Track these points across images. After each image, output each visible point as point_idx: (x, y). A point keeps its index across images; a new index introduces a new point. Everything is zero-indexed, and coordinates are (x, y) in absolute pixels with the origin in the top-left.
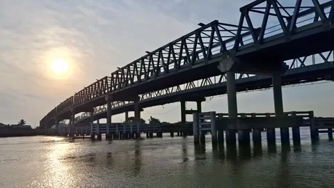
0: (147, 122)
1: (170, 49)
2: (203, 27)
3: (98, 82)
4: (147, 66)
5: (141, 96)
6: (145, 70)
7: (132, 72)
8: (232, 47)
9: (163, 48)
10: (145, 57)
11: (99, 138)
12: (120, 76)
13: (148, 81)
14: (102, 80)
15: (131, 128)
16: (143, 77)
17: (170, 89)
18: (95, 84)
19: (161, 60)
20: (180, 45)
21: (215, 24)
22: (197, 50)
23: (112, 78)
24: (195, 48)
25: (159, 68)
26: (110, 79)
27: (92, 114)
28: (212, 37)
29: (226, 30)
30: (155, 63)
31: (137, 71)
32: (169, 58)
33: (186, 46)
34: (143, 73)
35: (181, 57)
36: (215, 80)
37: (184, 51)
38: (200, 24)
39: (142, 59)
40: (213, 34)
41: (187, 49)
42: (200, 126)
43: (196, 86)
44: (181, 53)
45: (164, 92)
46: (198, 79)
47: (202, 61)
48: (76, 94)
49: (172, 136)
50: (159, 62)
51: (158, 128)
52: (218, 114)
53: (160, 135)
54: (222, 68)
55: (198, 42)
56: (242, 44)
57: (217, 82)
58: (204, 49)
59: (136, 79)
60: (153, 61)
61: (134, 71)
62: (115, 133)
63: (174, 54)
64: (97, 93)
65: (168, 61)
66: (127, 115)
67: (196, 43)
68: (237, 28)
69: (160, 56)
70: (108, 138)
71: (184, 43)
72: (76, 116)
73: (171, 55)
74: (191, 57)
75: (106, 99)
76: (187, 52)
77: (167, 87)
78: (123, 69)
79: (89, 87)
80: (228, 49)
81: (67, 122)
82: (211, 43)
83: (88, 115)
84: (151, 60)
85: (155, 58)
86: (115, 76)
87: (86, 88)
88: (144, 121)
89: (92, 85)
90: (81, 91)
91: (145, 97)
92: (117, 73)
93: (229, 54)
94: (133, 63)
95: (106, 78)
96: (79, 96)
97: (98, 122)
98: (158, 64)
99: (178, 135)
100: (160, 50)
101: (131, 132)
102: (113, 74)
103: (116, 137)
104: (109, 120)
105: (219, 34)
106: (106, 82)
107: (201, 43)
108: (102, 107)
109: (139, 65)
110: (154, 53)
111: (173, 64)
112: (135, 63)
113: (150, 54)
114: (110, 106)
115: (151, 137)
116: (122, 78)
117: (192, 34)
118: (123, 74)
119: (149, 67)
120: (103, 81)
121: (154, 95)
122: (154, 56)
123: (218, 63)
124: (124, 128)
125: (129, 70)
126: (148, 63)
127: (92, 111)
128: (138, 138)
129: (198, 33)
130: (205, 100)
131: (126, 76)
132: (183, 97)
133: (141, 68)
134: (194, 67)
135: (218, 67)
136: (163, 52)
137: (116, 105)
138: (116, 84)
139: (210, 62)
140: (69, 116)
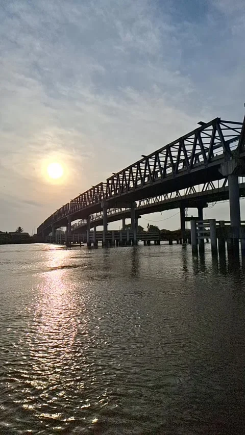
0: (146, 229)
1: (167, 152)
2: (204, 126)
3: (94, 188)
4: (143, 171)
5: (137, 202)
6: (141, 175)
7: (127, 178)
8: (235, 148)
9: (160, 151)
10: (141, 161)
11: (96, 247)
12: (115, 182)
13: (144, 187)
14: (97, 186)
15: (128, 235)
16: (139, 183)
17: (169, 195)
18: (90, 190)
19: (157, 164)
20: (178, 147)
21: (216, 123)
22: (196, 152)
23: (108, 184)
24: (194, 149)
25: (155, 173)
26: (105, 185)
27: (88, 222)
28: (213, 137)
29: (229, 128)
30: (152, 168)
31: (133, 176)
32: (166, 162)
33: (184, 148)
34: (139, 179)
35: (179, 161)
36: (218, 184)
37: (182, 153)
38: (200, 123)
39: (138, 163)
40: (214, 133)
41: (185, 152)
42: (199, 235)
43: (197, 191)
44: (179, 155)
45: (162, 198)
46: (199, 184)
47: (201, 164)
48: (72, 201)
49: (171, 243)
50: (155, 166)
51: (157, 235)
52: (218, 222)
53: (157, 243)
54: (223, 171)
55: (198, 142)
57: (221, 186)
58: (204, 151)
59: (131, 185)
60: (149, 166)
61: (130, 176)
62: (111, 240)
63: (171, 157)
64: (93, 200)
65: (165, 165)
66: (124, 222)
67: (195, 144)
68: (241, 126)
69: (157, 159)
70: (105, 245)
71: (182, 145)
72: (73, 223)
73: (169, 159)
74: (190, 160)
75: (102, 206)
76: (186, 155)
77: (165, 192)
78: (118, 174)
79: (84, 194)
80: (232, 149)
81: (64, 229)
82: (212, 143)
83: (85, 222)
84: (147, 164)
85: (152, 161)
86: (110, 182)
87: (81, 195)
88: (143, 229)
89: (87, 192)
90: (77, 198)
91: (142, 203)
92: (112, 178)
93: (232, 155)
94: (128, 168)
96: (76, 202)
97: (95, 229)
98: (155, 169)
99: (178, 243)
100: (157, 153)
101: (128, 240)
102: (108, 180)
103: (112, 245)
104: (106, 228)
105: (221, 133)
106: (102, 189)
107: (201, 144)
108: (99, 214)
109: (134, 169)
110: (150, 157)
112: (130, 167)
113: (146, 158)
114: (105, 213)
115: (149, 244)
116: (117, 184)
117: (191, 134)
118: (118, 180)
119: (145, 172)
120: (98, 188)
121: (151, 201)
122: (150, 160)
123: (219, 166)
124: (121, 235)
125: (124, 176)
126: (144, 168)
127: (88, 218)
128: (135, 244)
129: (197, 132)
130: (206, 206)
131: (121, 182)
132: (182, 203)
133: (137, 173)
134: (192, 171)
135: (219, 170)
136: (160, 155)
137: (112, 212)
138: (112, 191)
139: (210, 165)
140: (66, 223)
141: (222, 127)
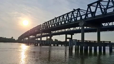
0: (54, 40)
1: (63, 17)
2: (75, 10)
3: (38, 26)
4: (55, 22)
5: (52, 32)
7: (50, 24)
8: (84, 18)
9: (61, 16)
10: (54, 19)
12: (45, 25)
13: (55, 27)
14: (39, 26)
15: (48, 42)
16: (53, 26)
17: (62, 30)
18: (37, 27)
19: (59, 20)
20: (66, 16)
21: (79, 10)
23: (43, 25)
24: (71, 17)
26: (42, 25)
27: (35, 37)
28: (77, 14)
29: (82, 12)
30: (58, 21)
31: (51, 23)
32: (62, 20)
33: (68, 16)
34: (53, 24)
35: (66, 20)
36: (78, 28)
37: (68, 18)
38: (74, 9)
39: (53, 20)
40: (78, 13)
41: (69, 17)
42: (71, 44)
43: (71, 30)
44: (67, 18)
45: (60, 31)
47: (73, 22)
48: (31, 30)
49: (62, 46)
50: (59, 21)
51: (57, 43)
52: (77, 40)
53: (58, 45)
54: (80, 24)
55: (73, 15)
56: (88, 17)
57: (78, 29)
59: (51, 26)
60: (57, 21)
61: (50, 23)
62: (43, 43)
63: (64, 19)
64: (38, 30)
65: (62, 21)
66: (47, 38)
67: (72, 15)
68: (86, 11)
69: (59, 19)
70: (40, 45)
71: (68, 15)
72: (30, 37)
74: (70, 20)
75: (40, 32)
76: (69, 18)
78: (47, 22)
79: (35, 28)
81: (27, 38)
82: (77, 16)
83: (34, 37)
85: (58, 19)
86: (44, 24)
87: (34, 28)
89: (36, 27)
90: (32, 29)
91: (53, 32)
92: (44, 23)
93: (83, 20)
94: (50, 21)
95: (41, 25)
96: (32, 30)
97: (37, 39)
98: (59, 22)
99: (64, 46)
100: (60, 17)
101: (48, 44)
102: (43, 24)
103: (43, 45)
104: (41, 39)
105: (80, 13)
106: (41, 26)
108: (39, 34)
109: (52, 21)
110: (57, 18)
111: (64, 22)
112: (51, 21)
113: (56, 18)
114: (41, 34)
116: (46, 25)
117: (71, 12)
118: (46, 24)
120: (40, 26)
121: (57, 32)
122: (57, 19)
123: (79, 23)
124: (46, 42)
125: (49, 23)
126: (55, 21)
127: (35, 35)
128: (50, 45)
129: (73, 12)
130: (74, 34)
131: (47, 25)
132: (66, 33)
133: (53, 22)
134: (70, 24)
136: (60, 18)
137: (44, 34)
138: (44, 27)
139: (76, 22)
140: (28, 37)
141: (80, 11)
